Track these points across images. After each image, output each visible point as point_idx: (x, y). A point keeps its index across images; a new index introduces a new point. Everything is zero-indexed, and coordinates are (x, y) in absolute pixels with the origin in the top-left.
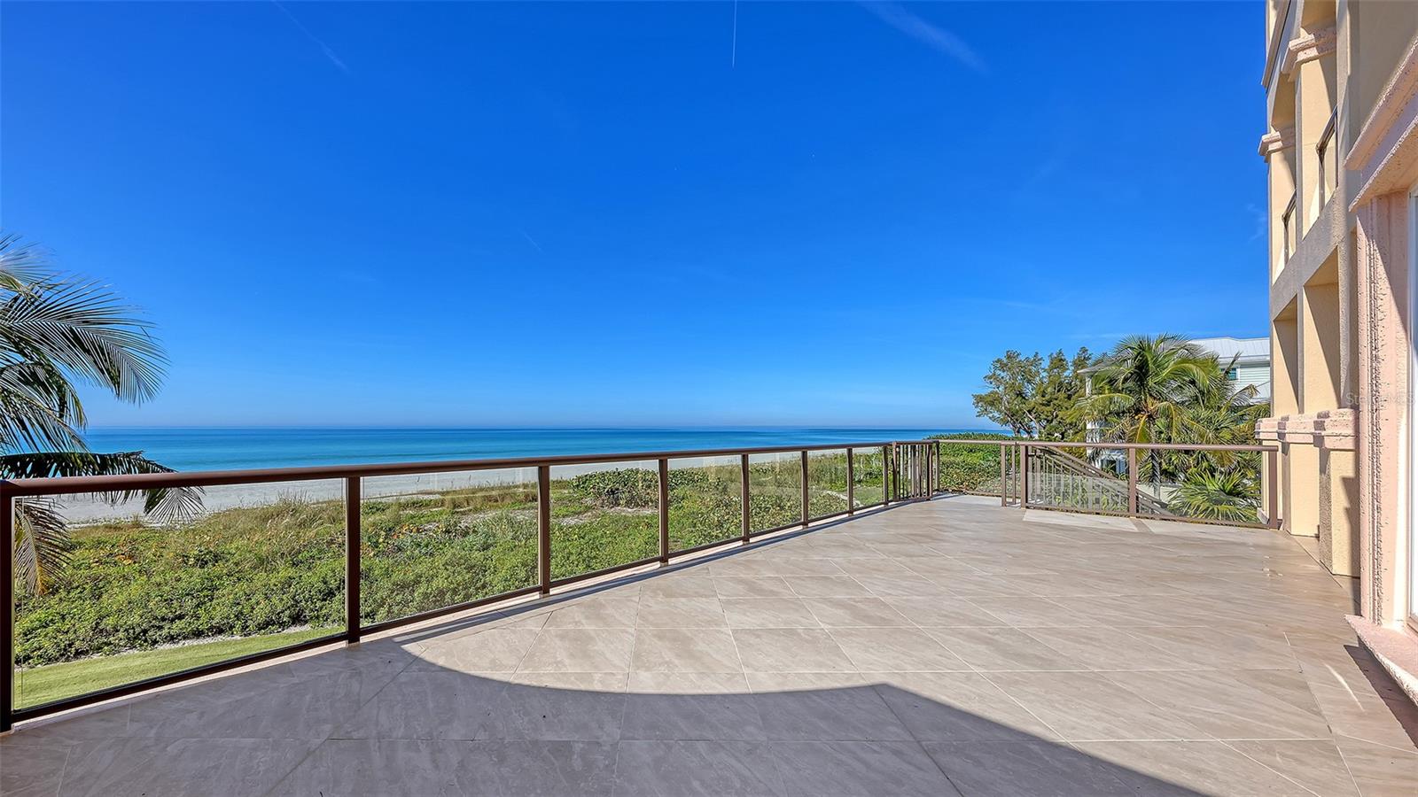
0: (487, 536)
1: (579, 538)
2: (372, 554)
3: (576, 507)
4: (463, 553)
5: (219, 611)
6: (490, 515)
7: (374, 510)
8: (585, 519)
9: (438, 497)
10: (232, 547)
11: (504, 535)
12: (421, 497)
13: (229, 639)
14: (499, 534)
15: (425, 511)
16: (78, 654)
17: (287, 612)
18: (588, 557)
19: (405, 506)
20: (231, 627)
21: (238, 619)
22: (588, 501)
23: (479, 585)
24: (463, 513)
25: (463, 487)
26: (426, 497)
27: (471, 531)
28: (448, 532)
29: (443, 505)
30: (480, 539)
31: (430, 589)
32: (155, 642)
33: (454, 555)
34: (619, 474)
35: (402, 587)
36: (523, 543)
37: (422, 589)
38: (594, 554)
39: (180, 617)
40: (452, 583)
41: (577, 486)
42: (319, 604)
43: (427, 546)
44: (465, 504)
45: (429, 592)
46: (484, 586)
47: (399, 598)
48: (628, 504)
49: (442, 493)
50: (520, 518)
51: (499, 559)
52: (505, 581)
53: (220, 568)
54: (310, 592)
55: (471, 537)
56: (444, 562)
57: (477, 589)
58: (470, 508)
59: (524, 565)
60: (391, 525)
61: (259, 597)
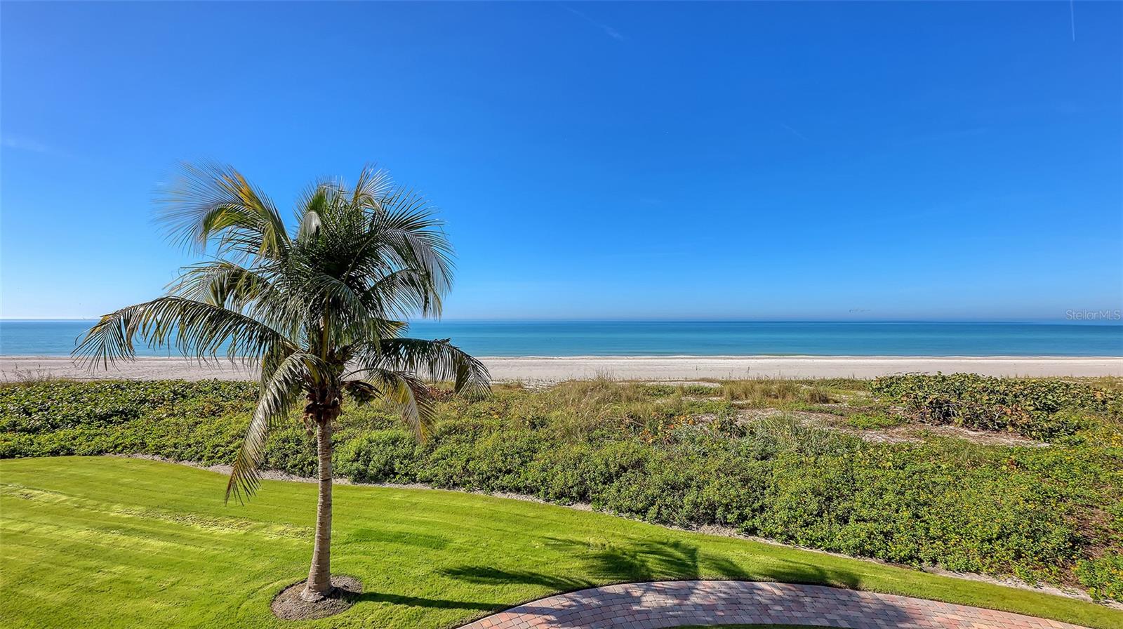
0: (767, 441)
1: (896, 467)
2: (651, 441)
3: (881, 418)
4: (739, 459)
5: (532, 474)
6: (771, 413)
7: (662, 393)
8: (899, 437)
9: (717, 385)
10: (553, 415)
11: (788, 446)
12: (702, 384)
13: (536, 500)
14: (781, 440)
15: (705, 400)
16: (455, 485)
17: (576, 488)
18: (915, 500)
19: (686, 392)
20: (539, 490)
21: (543, 485)
22: (900, 411)
23: (756, 505)
24: (741, 407)
25: (742, 378)
26: (707, 385)
27: (748, 432)
28: (722, 429)
29: (721, 395)
30: (758, 446)
31: (700, 499)
32: (493, 489)
33: (728, 459)
34: (944, 379)
35: (672, 488)
36: (812, 459)
37: (691, 496)
38: (923, 497)
39: (509, 472)
40: (724, 496)
41: (879, 389)
42: (600, 487)
43: (701, 442)
44: (744, 397)
45: (699, 500)
46: (762, 509)
47: (669, 500)
48: (968, 423)
49: (722, 383)
50: (806, 423)
51: (780, 476)
52: (790, 508)
53: (542, 433)
54: (594, 472)
55: (746, 441)
56: (717, 467)
57: (754, 511)
58: (749, 401)
59: (816, 493)
60: (672, 411)
61: (558, 467)
